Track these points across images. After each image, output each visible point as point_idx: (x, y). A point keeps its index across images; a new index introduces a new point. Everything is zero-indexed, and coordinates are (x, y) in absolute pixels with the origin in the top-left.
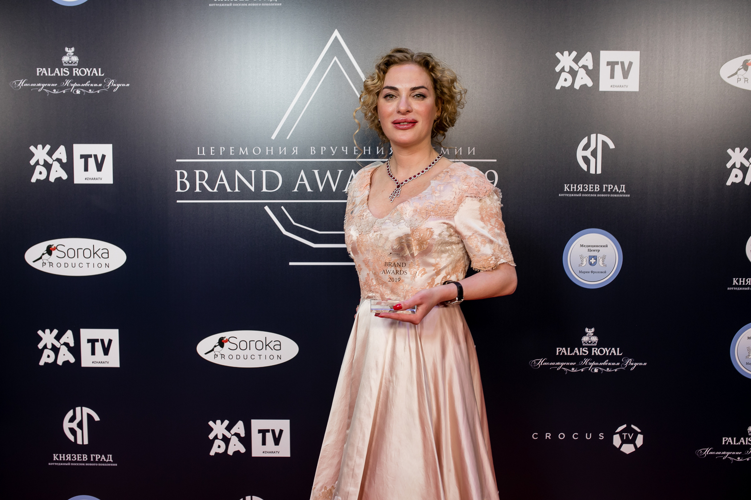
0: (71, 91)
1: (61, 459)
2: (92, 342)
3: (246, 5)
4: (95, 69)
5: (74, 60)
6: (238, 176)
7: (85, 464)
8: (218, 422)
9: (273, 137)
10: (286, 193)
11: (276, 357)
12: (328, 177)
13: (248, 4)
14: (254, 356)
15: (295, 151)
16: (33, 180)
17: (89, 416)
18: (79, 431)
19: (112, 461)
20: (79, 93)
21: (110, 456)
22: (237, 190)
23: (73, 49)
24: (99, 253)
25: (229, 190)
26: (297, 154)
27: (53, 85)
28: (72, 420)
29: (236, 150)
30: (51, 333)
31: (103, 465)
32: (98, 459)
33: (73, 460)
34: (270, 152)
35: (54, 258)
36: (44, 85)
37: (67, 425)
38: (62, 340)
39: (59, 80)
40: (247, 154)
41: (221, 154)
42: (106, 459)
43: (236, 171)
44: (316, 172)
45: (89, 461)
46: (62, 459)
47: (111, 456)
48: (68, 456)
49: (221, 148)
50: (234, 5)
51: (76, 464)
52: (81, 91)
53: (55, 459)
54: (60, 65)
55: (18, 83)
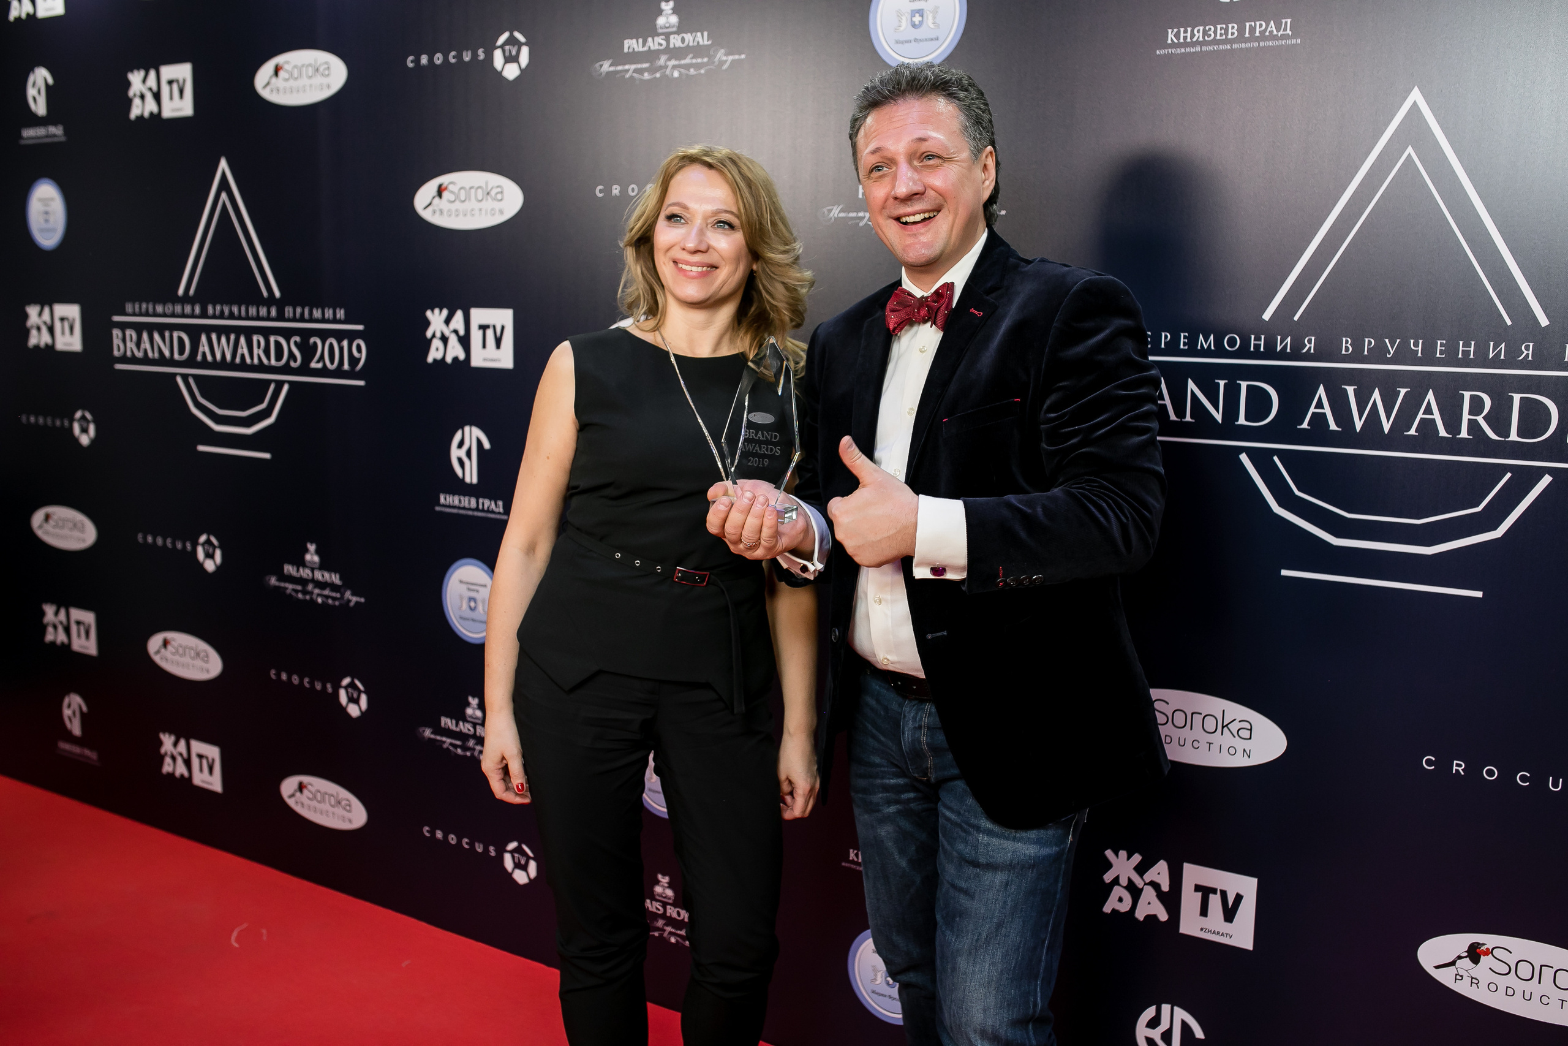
3: (1229, 47)
6: (1192, 391)
8: (1123, 854)
9: (1267, 316)
10: (1284, 429)
11: (1240, 752)
12: (1375, 402)
13: (1231, 46)
14: (1199, 742)
15: (1310, 345)
22: (1188, 418)
25: (1173, 417)
26: (1312, 351)
29: (1192, 341)
34: (1257, 347)
36: (868, 215)
40: (1213, 348)
41: (1163, 346)
43: (1190, 381)
44: (1350, 390)
49: (1163, 334)
50: (1204, 48)
53: (851, 859)
55: (830, 211)
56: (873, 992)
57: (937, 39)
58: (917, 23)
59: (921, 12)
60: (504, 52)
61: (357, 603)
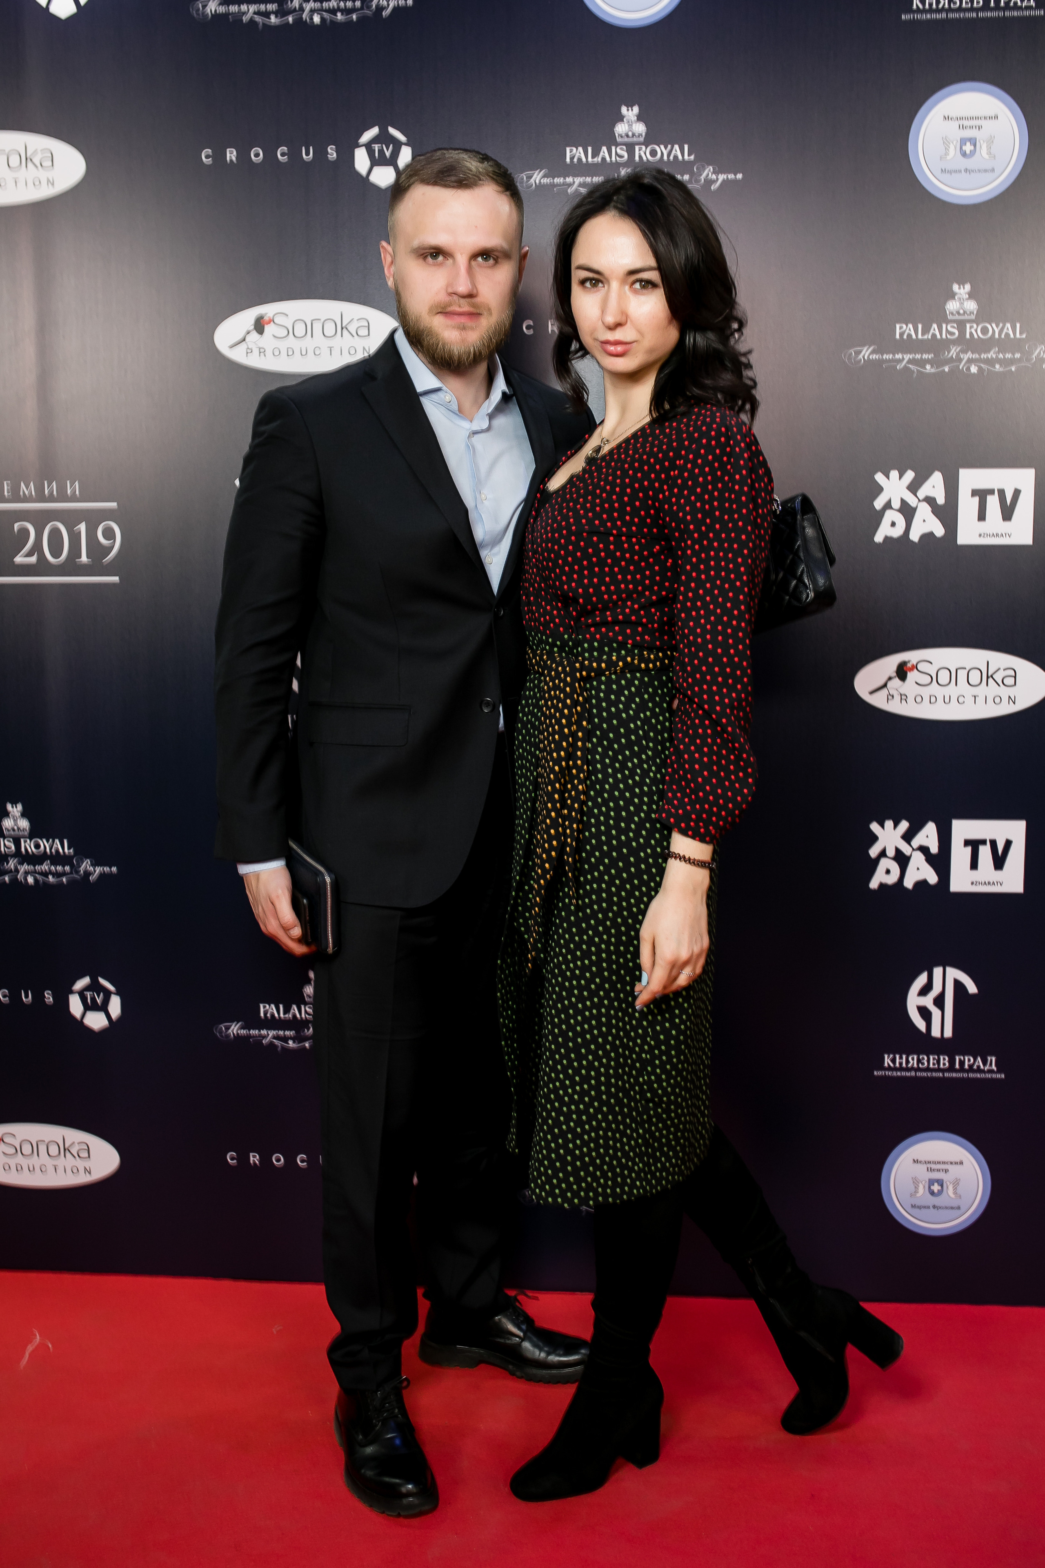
0: (961, 368)
1: (897, 1065)
2: (974, 845)
4: (1008, 325)
5: (968, 308)
7: (943, 1075)
16: (879, 538)
17: (958, 985)
18: (936, 1013)
19: (995, 1069)
20: (976, 372)
21: (991, 1061)
23: (968, 287)
24: (998, 677)
27: (925, 356)
28: (925, 991)
30: (895, 826)
31: (978, 1076)
32: (969, 1065)
33: (920, 1065)
35: (909, 686)
36: (907, 357)
37: (913, 1001)
38: (917, 842)
39: (937, 346)
42: (985, 1064)
45: (951, 1068)
46: (901, 1064)
47: (994, 1059)
48: (913, 1059)
51: (927, 1074)
52: (980, 369)
53: (886, 1065)
54: (942, 318)
55: (858, 353)
56: (913, 1206)
57: (993, 170)
58: (968, 152)
59: (973, 142)
60: (370, 153)
61: (102, 875)
